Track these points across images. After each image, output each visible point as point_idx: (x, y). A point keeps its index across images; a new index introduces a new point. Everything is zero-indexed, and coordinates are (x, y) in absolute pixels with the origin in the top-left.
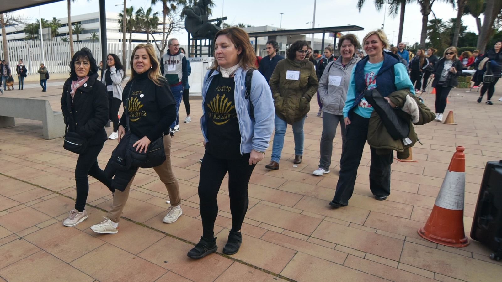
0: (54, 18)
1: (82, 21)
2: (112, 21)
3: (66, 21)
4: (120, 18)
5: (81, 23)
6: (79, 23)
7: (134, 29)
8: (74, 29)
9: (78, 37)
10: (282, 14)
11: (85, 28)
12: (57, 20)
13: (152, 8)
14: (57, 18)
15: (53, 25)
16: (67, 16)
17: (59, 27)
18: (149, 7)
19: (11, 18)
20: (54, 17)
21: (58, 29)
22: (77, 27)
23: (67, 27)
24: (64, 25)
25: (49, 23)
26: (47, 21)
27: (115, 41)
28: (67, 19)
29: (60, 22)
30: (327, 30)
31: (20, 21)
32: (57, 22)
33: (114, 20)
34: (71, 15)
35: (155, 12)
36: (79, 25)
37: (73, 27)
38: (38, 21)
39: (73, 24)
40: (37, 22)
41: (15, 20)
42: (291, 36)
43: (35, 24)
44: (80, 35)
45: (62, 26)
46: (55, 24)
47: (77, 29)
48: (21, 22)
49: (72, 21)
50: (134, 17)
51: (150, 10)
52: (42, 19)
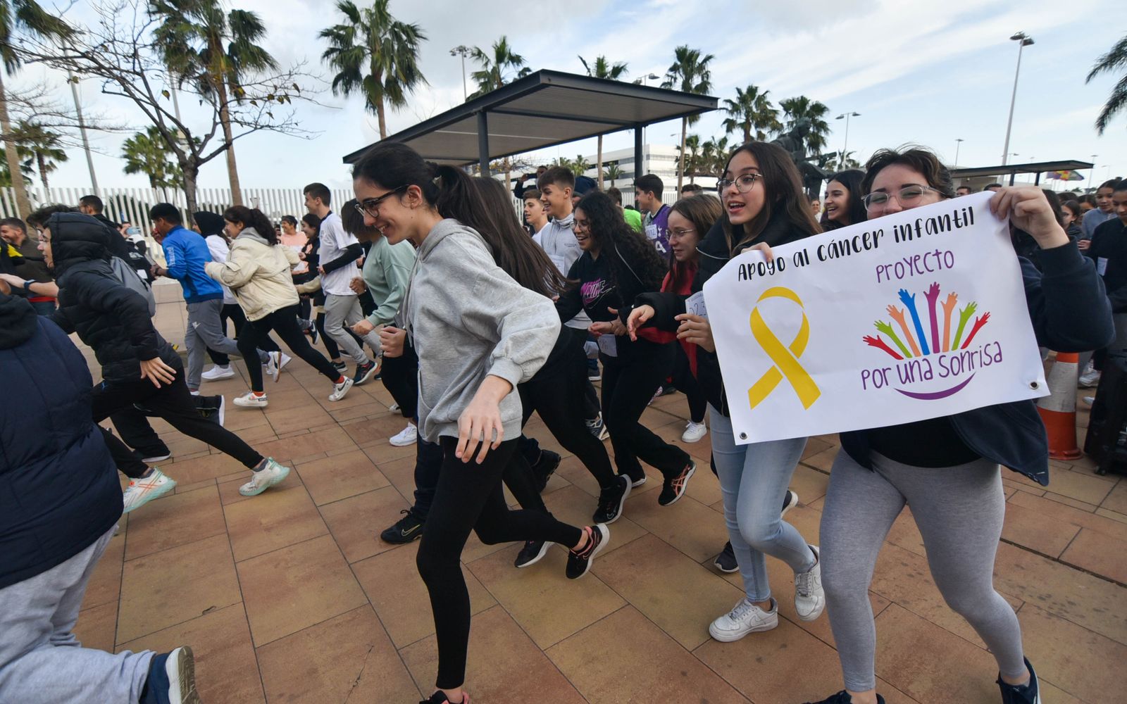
0: (580, 157)
1: (621, 160)
2: (666, 159)
3: (595, 161)
4: (678, 153)
5: (619, 162)
6: (616, 162)
7: (697, 171)
8: (608, 173)
9: (613, 183)
10: (960, 140)
11: (623, 170)
12: (584, 159)
13: (728, 138)
14: (583, 156)
15: (576, 167)
16: (597, 153)
17: (585, 169)
18: (723, 137)
19: (519, 161)
20: (579, 154)
21: (583, 173)
22: (612, 168)
23: (596, 170)
24: (593, 166)
25: (571, 163)
26: (568, 161)
27: (670, 189)
28: (597, 158)
29: (587, 162)
30: (1019, 170)
31: (530, 164)
32: (583, 162)
33: (669, 157)
34: (603, 152)
35: (732, 145)
36: (615, 166)
37: (606, 170)
38: (555, 161)
39: (606, 164)
40: (553, 163)
41: (523, 163)
42: (969, 179)
43: (552, 165)
44: (615, 181)
45: (590, 168)
46: (580, 165)
47: (612, 172)
48: (531, 166)
49: (604, 159)
50: (700, 152)
51: (724, 141)
52: (561, 158)
